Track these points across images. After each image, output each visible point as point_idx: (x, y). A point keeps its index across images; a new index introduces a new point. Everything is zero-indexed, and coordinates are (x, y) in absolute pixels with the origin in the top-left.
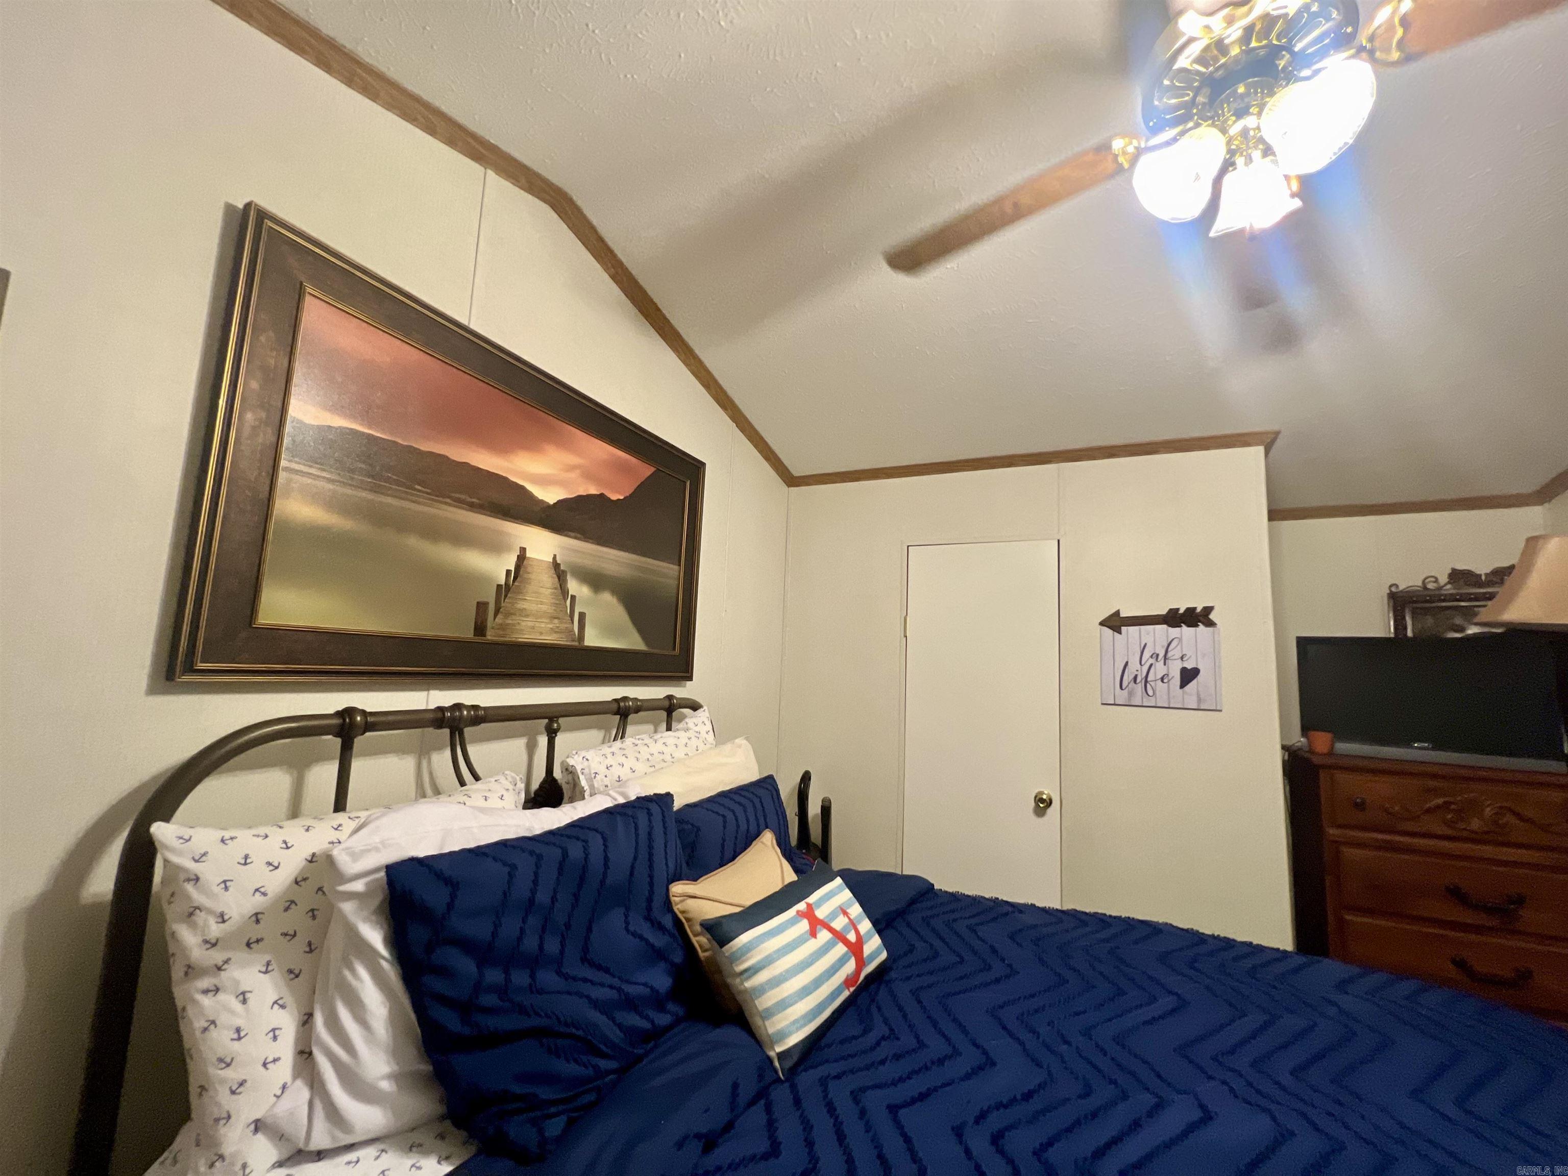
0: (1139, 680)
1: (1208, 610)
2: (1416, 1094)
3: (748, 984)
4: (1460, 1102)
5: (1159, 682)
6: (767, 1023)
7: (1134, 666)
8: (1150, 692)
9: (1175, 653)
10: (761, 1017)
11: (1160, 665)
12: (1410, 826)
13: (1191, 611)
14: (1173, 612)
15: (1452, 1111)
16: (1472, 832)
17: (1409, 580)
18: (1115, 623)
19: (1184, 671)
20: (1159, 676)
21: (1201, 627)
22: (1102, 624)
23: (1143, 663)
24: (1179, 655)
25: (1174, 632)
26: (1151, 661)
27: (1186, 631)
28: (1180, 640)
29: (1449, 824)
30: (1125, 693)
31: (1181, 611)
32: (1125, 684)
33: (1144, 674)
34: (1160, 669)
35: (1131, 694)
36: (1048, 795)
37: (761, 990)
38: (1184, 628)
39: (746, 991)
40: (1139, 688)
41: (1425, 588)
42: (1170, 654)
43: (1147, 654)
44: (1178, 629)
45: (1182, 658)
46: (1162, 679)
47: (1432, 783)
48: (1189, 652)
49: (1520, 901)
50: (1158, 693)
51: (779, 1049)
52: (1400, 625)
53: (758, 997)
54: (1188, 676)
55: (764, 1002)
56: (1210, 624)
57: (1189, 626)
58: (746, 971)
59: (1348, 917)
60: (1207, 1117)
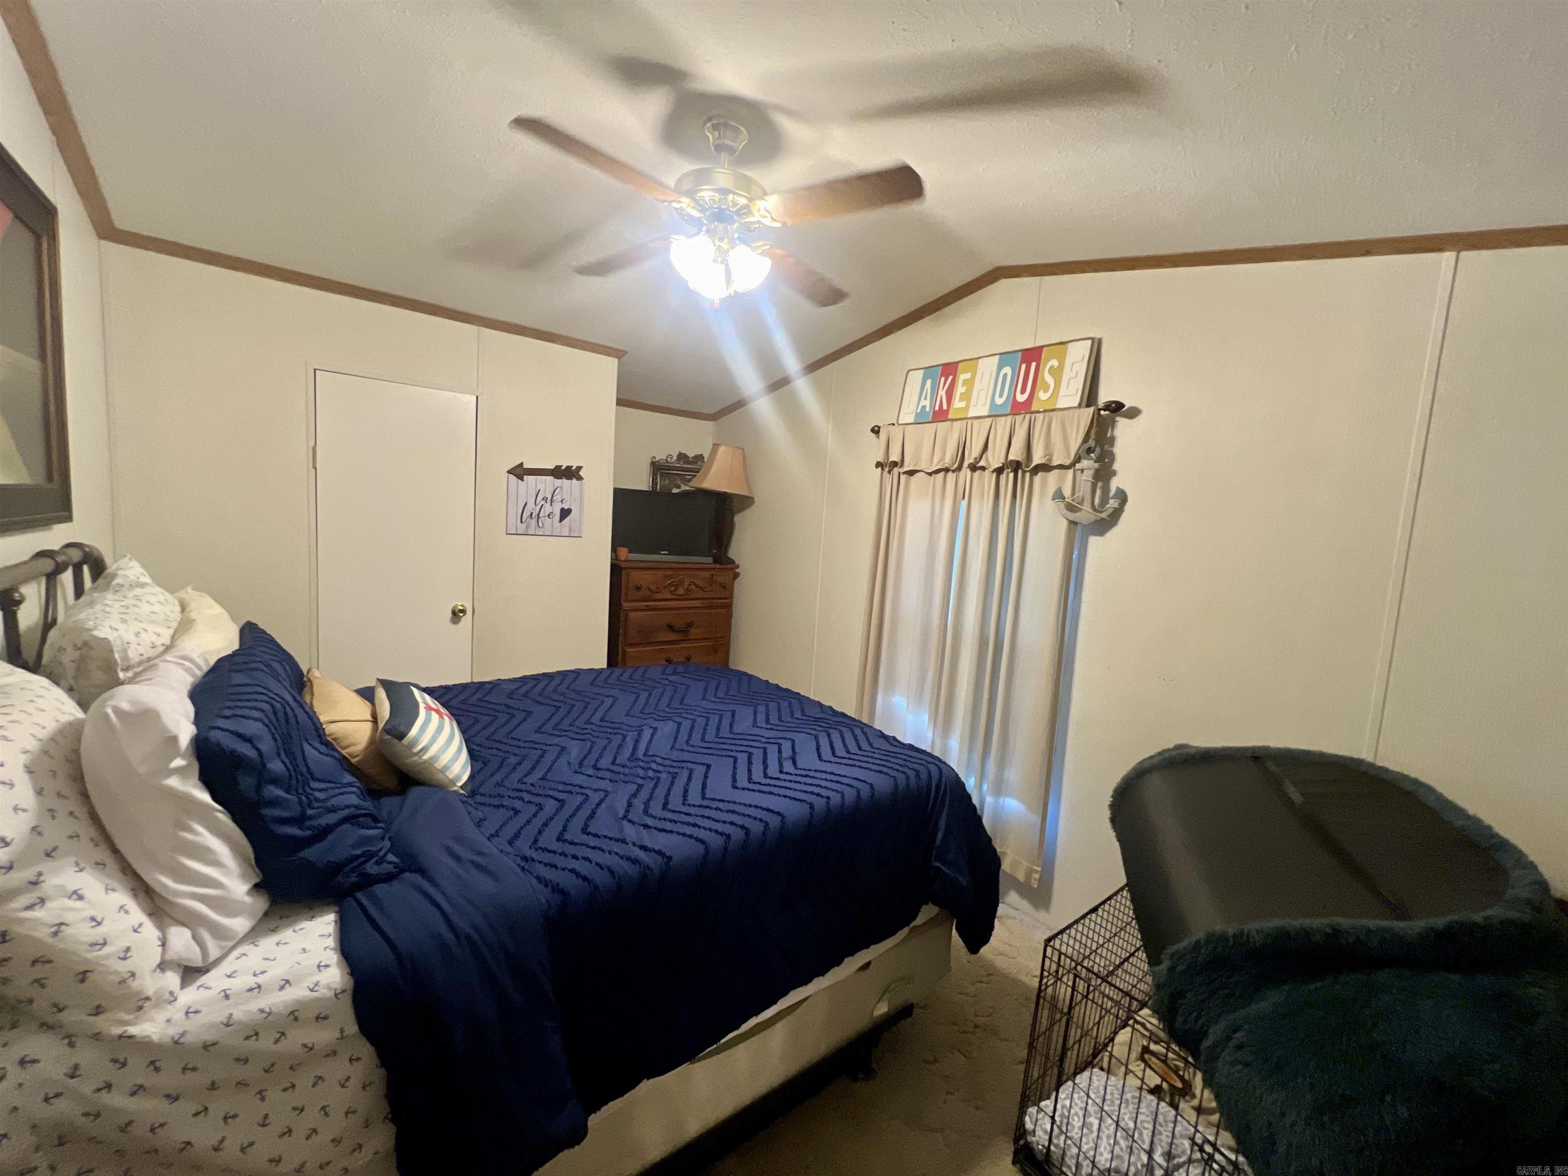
0: (534, 516)
1: (579, 468)
2: (704, 699)
3: (425, 757)
4: (715, 696)
5: (547, 518)
6: (447, 774)
7: (531, 505)
8: (541, 525)
9: (557, 498)
10: (442, 772)
11: (548, 506)
12: (659, 596)
13: (569, 468)
14: (558, 468)
15: (714, 699)
16: (680, 595)
17: (660, 456)
18: (519, 472)
19: (562, 510)
20: (547, 513)
21: (574, 480)
22: (509, 472)
23: (537, 503)
24: (560, 499)
25: (558, 482)
26: (543, 502)
27: (565, 482)
28: (562, 488)
29: (671, 592)
30: (524, 525)
31: (563, 468)
32: (524, 519)
33: (537, 513)
34: (548, 508)
35: (528, 527)
36: (462, 606)
37: (435, 758)
38: (565, 480)
39: (426, 761)
40: (534, 522)
41: (666, 460)
42: (554, 498)
43: (540, 497)
44: (560, 481)
45: (562, 501)
46: (549, 516)
47: (668, 573)
48: (567, 498)
49: (690, 625)
50: (545, 525)
51: (460, 784)
52: (654, 483)
53: (435, 762)
54: (565, 513)
55: (440, 765)
56: (580, 478)
57: (567, 479)
58: (421, 750)
59: (628, 650)
60: (656, 729)
